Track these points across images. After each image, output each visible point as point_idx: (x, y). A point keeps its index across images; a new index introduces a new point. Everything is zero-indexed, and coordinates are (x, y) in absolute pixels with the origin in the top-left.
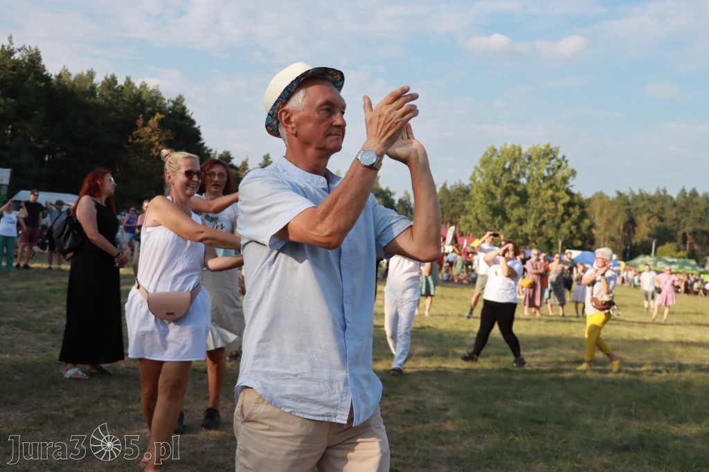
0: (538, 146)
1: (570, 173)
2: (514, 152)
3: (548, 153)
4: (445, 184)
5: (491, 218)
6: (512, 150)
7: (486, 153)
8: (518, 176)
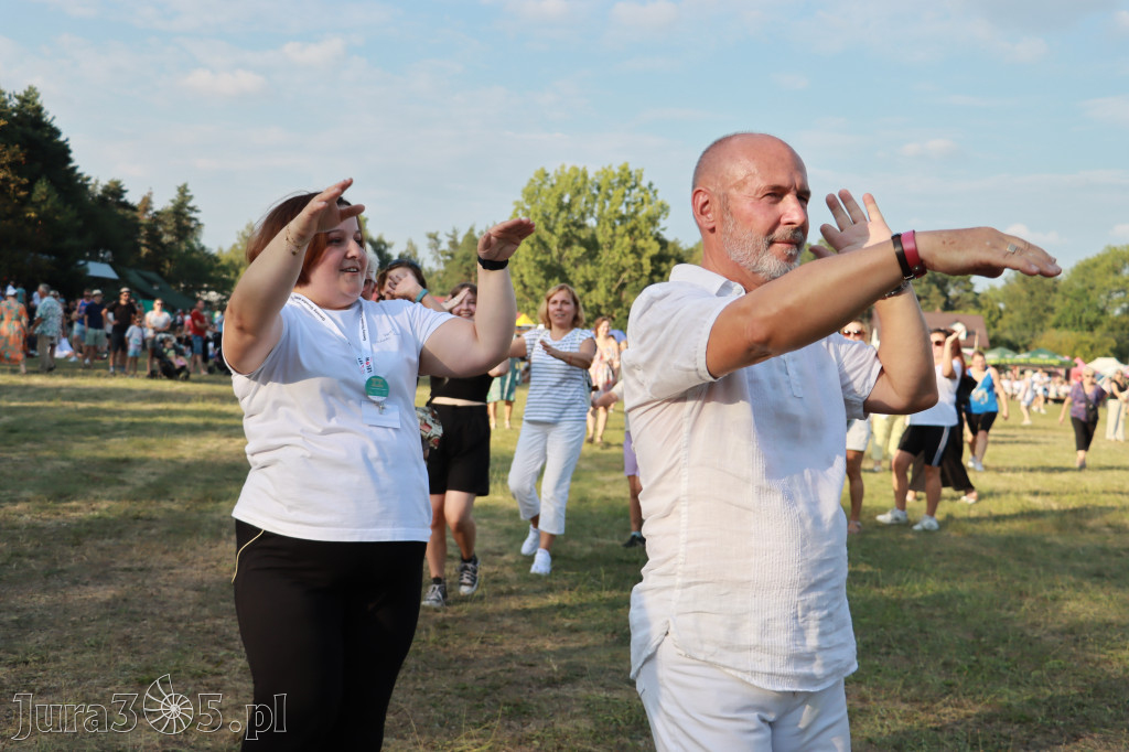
0: (610, 167)
1: (660, 210)
2: (576, 178)
3: (627, 180)
4: (472, 230)
5: (544, 281)
6: (574, 175)
7: (532, 181)
8: (583, 215)
